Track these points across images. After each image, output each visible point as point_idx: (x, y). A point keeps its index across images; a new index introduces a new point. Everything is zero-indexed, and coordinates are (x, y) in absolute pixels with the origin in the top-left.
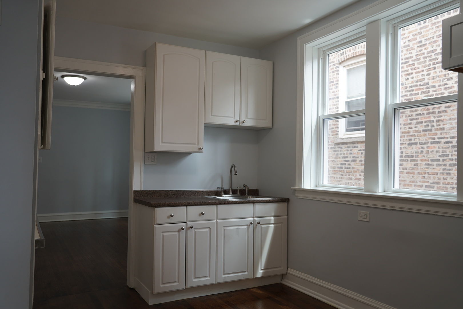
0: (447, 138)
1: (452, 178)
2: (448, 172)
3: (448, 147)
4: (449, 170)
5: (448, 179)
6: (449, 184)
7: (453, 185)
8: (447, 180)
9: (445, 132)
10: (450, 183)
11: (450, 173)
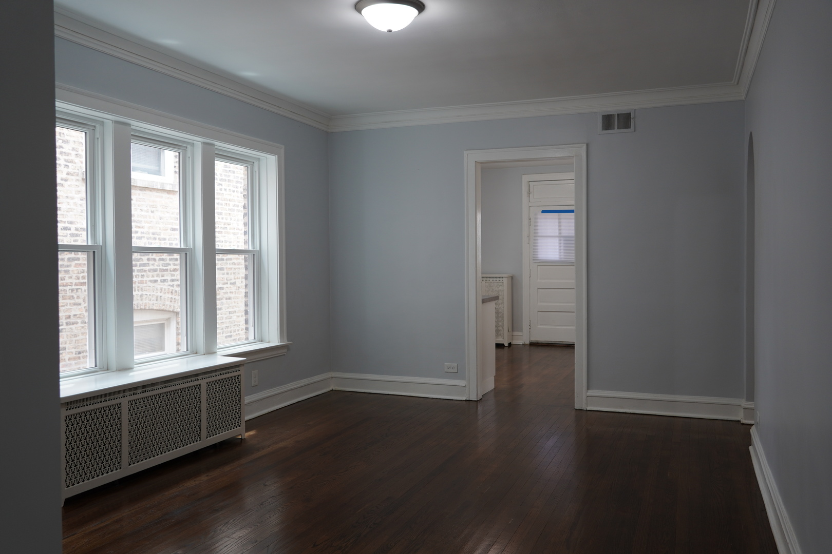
0: (65, 222)
1: (71, 277)
2: (66, 269)
3: (66, 235)
4: (68, 266)
5: (66, 278)
6: (67, 286)
7: (72, 286)
8: (64, 280)
9: (62, 214)
10: (69, 284)
11: (68, 271)
